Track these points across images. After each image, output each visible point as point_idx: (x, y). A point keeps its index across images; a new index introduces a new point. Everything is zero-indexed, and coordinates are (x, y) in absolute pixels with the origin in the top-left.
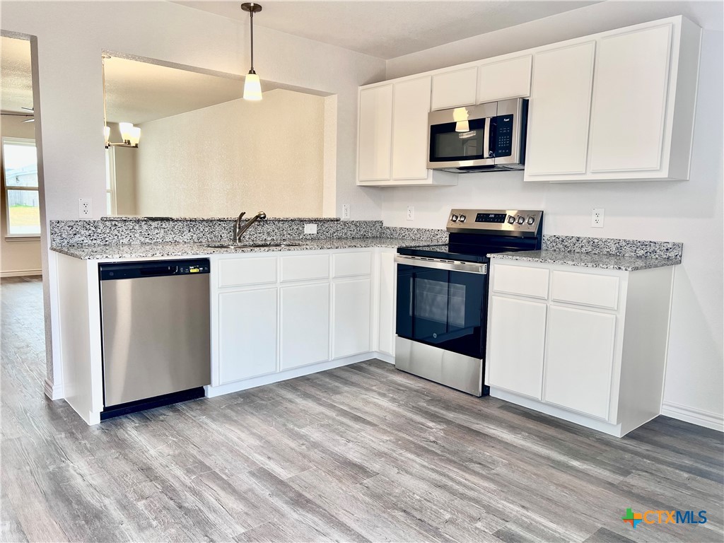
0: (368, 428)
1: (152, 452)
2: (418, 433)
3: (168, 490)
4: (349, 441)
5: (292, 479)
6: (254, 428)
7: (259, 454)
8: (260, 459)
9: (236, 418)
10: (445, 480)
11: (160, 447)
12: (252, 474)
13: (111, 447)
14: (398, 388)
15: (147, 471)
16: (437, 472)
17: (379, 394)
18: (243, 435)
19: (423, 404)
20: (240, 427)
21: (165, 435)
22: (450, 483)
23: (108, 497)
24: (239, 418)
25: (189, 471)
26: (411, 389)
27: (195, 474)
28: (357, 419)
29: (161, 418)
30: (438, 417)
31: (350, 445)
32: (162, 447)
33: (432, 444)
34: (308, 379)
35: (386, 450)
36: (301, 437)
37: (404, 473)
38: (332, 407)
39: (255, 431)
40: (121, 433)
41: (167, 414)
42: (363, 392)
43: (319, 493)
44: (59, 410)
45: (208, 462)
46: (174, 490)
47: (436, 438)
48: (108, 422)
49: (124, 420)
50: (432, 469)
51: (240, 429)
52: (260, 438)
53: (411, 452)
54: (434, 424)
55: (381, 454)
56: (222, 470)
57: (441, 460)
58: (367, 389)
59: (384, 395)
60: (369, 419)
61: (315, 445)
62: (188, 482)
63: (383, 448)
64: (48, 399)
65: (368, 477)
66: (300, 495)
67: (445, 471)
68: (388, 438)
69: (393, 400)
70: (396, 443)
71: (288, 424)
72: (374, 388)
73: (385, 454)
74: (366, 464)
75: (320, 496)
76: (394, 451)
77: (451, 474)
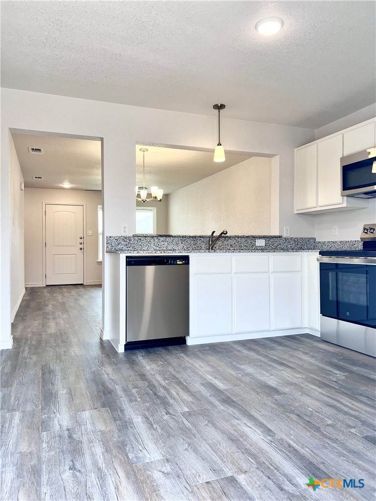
0: (288, 370)
1: (148, 368)
2: (325, 376)
3: (151, 386)
4: (272, 375)
5: (226, 390)
6: (211, 362)
7: (210, 375)
8: (209, 377)
9: (201, 357)
10: (335, 403)
11: (153, 366)
12: (203, 384)
13: (127, 363)
14: (319, 350)
15: (143, 376)
16: (331, 398)
17: (303, 353)
18: (203, 365)
19: (335, 360)
20: (202, 361)
21: (157, 360)
22: (339, 405)
23: (118, 385)
24: (204, 356)
25: (165, 379)
26: (328, 352)
27: (168, 380)
28: (282, 364)
29: (158, 352)
30: (344, 368)
31: (272, 377)
32: (154, 366)
33: (333, 383)
34: (255, 341)
35: (297, 382)
36: (239, 369)
37: (305, 396)
38: (266, 356)
39: (211, 364)
40: (134, 357)
41: (161, 351)
42: (292, 350)
43: (241, 398)
44: (105, 345)
45: (177, 376)
46: (154, 386)
47: (338, 380)
48: (128, 352)
49: (137, 351)
50: (328, 396)
51: (202, 362)
52: (213, 367)
53: (315, 385)
54: (339, 372)
55: (291, 384)
56: (185, 381)
57: (337, 392)
58: (295, 349)
59: (306, 354)
60: (290, 365)
61: (248, 374)
62: (163, 383)
63: (295, 381)
64: (101, 339)
65: (278, 395)
66: (229, 398)
67: (338, 398)
68: (300, 376)
69: (313, 357)
70: (306, 379)
71: (234, 363)
72: (300, 349)
73: (296, 384)
74: (279, 388)
75: (242, 400)
76: (302, 383)
77: (341, 400)
